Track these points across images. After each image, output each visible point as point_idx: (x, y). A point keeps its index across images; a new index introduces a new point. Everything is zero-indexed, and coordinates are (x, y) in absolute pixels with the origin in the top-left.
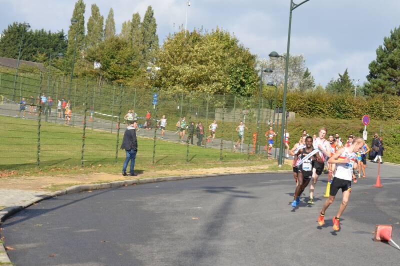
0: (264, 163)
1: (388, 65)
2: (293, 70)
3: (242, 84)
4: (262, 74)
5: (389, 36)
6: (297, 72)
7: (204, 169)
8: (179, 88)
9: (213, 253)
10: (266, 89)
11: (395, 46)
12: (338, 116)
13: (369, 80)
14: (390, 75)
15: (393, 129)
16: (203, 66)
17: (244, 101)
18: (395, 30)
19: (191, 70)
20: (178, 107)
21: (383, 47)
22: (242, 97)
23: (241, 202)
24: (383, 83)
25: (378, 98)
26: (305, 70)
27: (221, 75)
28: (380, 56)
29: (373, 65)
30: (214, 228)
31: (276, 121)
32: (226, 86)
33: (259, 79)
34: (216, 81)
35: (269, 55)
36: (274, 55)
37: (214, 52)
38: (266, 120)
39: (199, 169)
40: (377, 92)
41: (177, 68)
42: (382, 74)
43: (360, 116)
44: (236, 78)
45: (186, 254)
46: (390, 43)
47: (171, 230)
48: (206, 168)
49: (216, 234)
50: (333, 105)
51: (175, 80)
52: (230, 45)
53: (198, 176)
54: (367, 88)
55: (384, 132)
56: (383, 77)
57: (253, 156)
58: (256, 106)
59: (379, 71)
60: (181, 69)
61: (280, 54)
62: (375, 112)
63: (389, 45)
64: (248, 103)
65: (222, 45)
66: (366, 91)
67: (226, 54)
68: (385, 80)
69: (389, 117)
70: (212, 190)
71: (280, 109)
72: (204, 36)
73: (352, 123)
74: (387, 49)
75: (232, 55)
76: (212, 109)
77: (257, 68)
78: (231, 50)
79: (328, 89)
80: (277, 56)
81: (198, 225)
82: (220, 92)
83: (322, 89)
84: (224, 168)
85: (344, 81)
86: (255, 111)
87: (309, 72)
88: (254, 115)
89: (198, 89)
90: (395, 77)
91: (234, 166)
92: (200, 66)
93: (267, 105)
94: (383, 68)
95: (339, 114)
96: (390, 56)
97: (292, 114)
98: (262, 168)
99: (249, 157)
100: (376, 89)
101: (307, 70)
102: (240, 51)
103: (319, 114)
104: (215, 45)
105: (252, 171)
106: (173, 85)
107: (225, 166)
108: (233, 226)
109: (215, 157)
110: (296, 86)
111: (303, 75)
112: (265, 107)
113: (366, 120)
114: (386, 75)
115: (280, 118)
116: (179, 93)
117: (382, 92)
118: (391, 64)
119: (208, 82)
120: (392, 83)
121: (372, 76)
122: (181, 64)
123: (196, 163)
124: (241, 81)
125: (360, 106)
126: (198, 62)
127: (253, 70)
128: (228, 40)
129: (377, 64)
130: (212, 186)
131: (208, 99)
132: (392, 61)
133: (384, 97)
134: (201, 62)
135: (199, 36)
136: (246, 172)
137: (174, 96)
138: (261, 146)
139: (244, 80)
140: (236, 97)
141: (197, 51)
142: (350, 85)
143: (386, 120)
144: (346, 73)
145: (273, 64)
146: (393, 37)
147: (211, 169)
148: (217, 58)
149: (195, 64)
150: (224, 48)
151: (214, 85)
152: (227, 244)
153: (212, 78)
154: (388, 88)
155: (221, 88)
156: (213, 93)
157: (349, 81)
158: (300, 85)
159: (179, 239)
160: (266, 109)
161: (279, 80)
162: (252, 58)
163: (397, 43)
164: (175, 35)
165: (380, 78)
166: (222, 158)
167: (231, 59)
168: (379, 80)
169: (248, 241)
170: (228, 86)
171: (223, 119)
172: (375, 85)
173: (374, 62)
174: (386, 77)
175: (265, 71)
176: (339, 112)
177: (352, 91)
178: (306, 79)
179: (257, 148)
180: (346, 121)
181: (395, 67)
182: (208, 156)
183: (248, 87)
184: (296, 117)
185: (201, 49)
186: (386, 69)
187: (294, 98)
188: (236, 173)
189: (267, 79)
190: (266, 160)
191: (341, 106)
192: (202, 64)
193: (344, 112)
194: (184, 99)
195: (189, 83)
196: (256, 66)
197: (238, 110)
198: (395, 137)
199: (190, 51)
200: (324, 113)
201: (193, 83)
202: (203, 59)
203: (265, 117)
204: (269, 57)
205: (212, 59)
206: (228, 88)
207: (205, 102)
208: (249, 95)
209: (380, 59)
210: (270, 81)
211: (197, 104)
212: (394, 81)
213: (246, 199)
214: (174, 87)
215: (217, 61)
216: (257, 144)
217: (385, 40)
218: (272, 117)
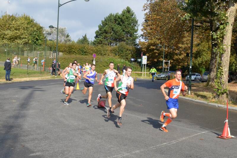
0: (48, 75)
1: (103, 32)
2: (61, 34)
3: (37, 40)
4: (46, 36)
5: (104, 20)
6: (63, 35)
7: (19, 79)
8: (5, 41)
9: (24, 116)
10: (49, 42)
11: (106, 24)
12: (82, 54)
13: (95, 38)
14: (104, 36)
15: (106, 60)
16: (17, 31)
17: (38, 47)
18: (106, 17)
19: (12, 33)
20: (6, 50)
21: (102, 25)
22: (37, 46)
23: (37, 93)
24: (102, 40)
25: (99, 46)
26: (67, 34)
27: (27, 36)
28: (100, 28)
29: (97, 32)
30: (24, 105)
31: (53, 56)
32: (29, 40)
33: (45, 38)
34: (24, 38)
35: (49, 27)
36: (51, 27)
37: (23, 25)
38: (49, 56)
39: (17, 79)
40: (99, 43)
41: (4, 32)
42: (101, 36)
43: (92, 54)
44: (34, 37)
45: (10, 117)
46: (104, 23)
47: (2, 107)
48: (20, 78)
49: (25, 108)
50: (80, 49)
51: (3, 37)
52: (30, 22)
53: (16, 82)
54: (94, 42)
55: (103, 61)
56: (102, 37)
57: (43, 72)
58: (44, 49)
59: (100, 35)
60: (6, 32)
61: (54, 27)
62: (99, 53)
63: (104, 24)
64: (40, 48)
65: (26, 22)
66: (94, 43)
67: (28, 26)
68: (103, 39)
69: (105, 55)
70: (23, 88)
71: (55, 51)
72: (17, 17)
73: (89, 57)
74: (103, 25)
75: (32, 26)
76: (23, 51)
77: (44, 33)
78: (31, 24)
79: (77, 42)
80: (53, 27)
81: (16, 104)
82: (26, 43)
83: (75, 42)
84: (29, 78)
85: (85, 39)
86: (44, 52)
87: (69, 35)
88: (43, 54)
89: (15, 42)
90: (107, 37)
91: (34, 77)
92: (16, 31)
93: (49, 49)
94: (102, 33)
95: (82, 53)
96: (104, 28)
97: (61, 54)
98: (47, 77)
99: (41, 73)
100: (98, 42)
101: (68, 34)
102: (36, 25)
103: (73, 53)
104: (23, 22)
105: (42, 79)
106: (3, 40)
107: (29, 77)
108: (33, 104)
109: (25, 73)
110: (63, 41)
111: (66, 36)
112: (48, 50)
113: (94, 56)
114: (103, 36)
115: (55, 55)
116: (5, 44)
117: (101, 43)
118: (105, 32)
119: (20, 38)
120: (105, 40)
121: (96, 37)
122: (6, 30)
123: (15, 76)
124: (37, 38)
125: (92, 50)
126: (15, 29)
127: (42, 33)
128: (29, 19)
129: (99, 32)
130: (23, 86)
131: (21, 46)
132: (105, 30)
133: (102, 46)
134: (16, 29)
135: (15, 17)
136: (40, 80)
137: (3, 45)
138: (47, 68)
139: (38, 38)
140: (34, 46)
141: (14, 24)
142: (87, 41)
143: (103, 56)
144: (86, 35)
145: (52, 31)
146: (105, 20)
147: (23, 78)
148: (24, 28)
149: (13, 30)
150: (28, 23)
151: (23, 40)
152: (30, 112)
153: (22, 37)
154: (103, 42)
155: (27, 41)
156: (23, 43)
157: (87, 39)
158: (65, 40)
159: (7, 111)
160: (49, 51)
161: (55, 38)
162: (41, 28)
163: (107, 23)
164: (2, 16)
165: (100, 37)
166: (28, 74)
167: (31, 28)
168: (99, 38)
169: (41, 110)
170: (30, 40)
171: (28, 55)
172: (98, 41)
173: (97, 31)
174: (103, 37)
175: (48, 34)
176: (83, 52)
177: (89, 43)
178: (68, 38)
179: (45, 68)
180: (86, 56)
181: (107, 33)
182: (21, 72)
183: (40, 41)
184: (63, 55)
185: (16, 23)
186: (103, 34)
187: (62, 46)
188: (35, 80)
189: (49, 38)
190: (49, 74)
191: (84, 50)
192: (17, 30)
193: (85, 52)
194: (8, 46)
195: (10, 39)
196: (43, 32)
197: (36, 52)
198: (107, 63)
199: (10, 24)
200: (76, 53)
201: (13, 39)
202: (17, 28)
203: (48, 55)
204: (49, 28)
205: (22, 28)
206: (30, 42)
207: (19, 48)
208: (40, 45)
209: (100, 29)
210: (51, 38)
211: (15, 49)
212: (106, 39)
213: (40, 92)
214: (3, 41)
215: (24, 29)
216: (45, 67)
217: (102, 21)
218: (51, 55)
